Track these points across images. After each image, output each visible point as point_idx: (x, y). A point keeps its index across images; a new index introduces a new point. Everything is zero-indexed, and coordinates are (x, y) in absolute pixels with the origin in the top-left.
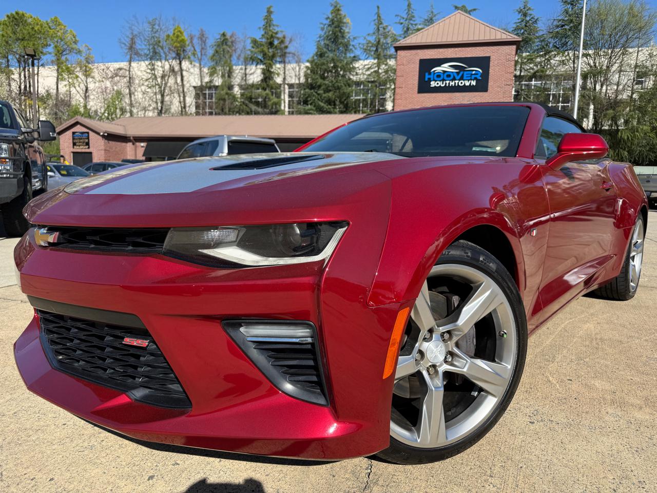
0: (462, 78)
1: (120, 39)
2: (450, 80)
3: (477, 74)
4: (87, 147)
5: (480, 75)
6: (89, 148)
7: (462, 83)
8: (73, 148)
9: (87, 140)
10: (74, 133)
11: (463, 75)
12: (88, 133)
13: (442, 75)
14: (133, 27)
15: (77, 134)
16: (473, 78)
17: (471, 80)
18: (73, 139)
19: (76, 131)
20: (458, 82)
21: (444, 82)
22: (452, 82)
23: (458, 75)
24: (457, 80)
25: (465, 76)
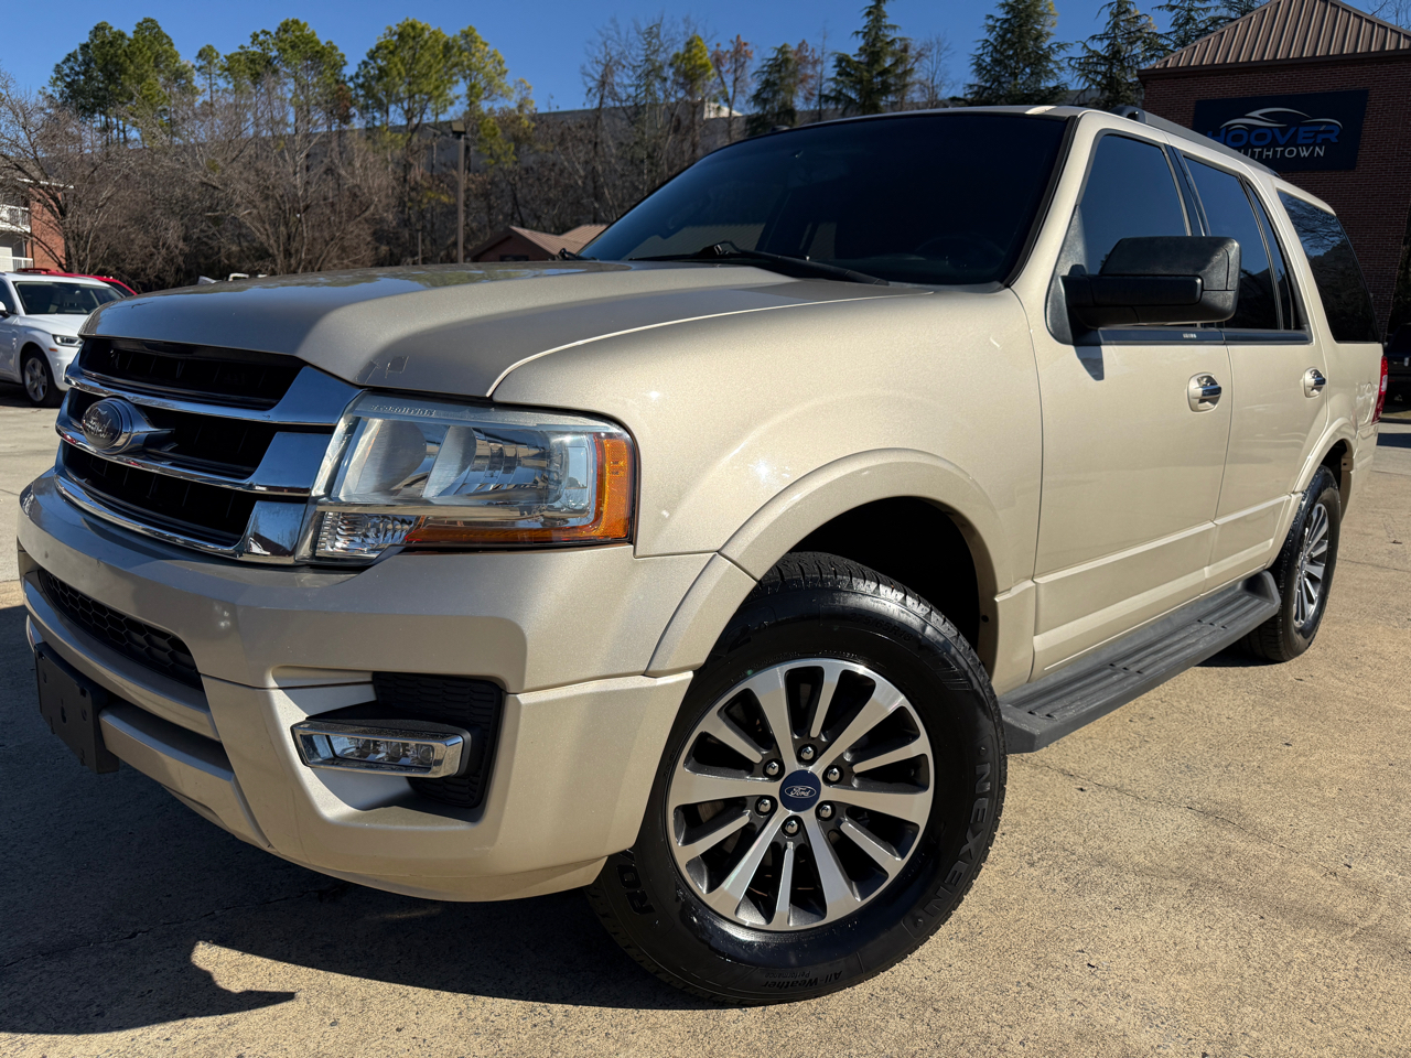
0: (1293, 142)
1: (583, 67)
2: (1263, 147)
3: (1331, 132)
7: (1291, 152)
11: (1295, 134)
13: (1246, 134)
14: (609, 42)
16: (1319, 141)
17: (1314, 144)
20: (1282, 149)
21: (1249, 151)
22: (1269, 150)
23: (1283, 135)
24: (1281, 146)
25: (1301, 135)
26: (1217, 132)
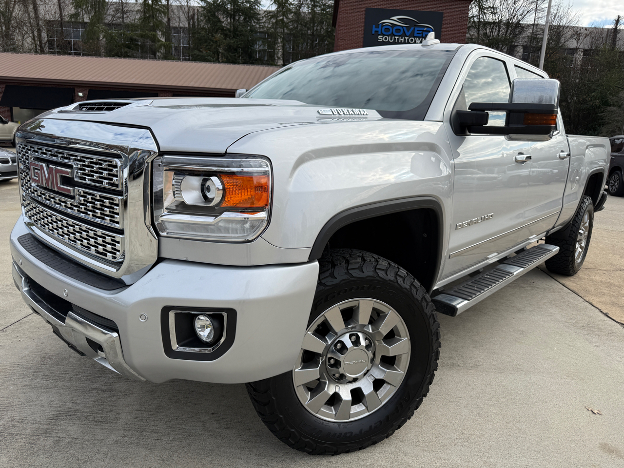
0: (412, 35)
2: (399, 36)
3: (428, 31)
7: (412, 40)
11: (413, 31)
13: (391, 28)
17: (422, 37)
20: (408, 38)
21: (393, 37)
22: (402, 38)
23: (408, 31)
24: (407, 36)
25: (416, 32)
26: (377, 26)
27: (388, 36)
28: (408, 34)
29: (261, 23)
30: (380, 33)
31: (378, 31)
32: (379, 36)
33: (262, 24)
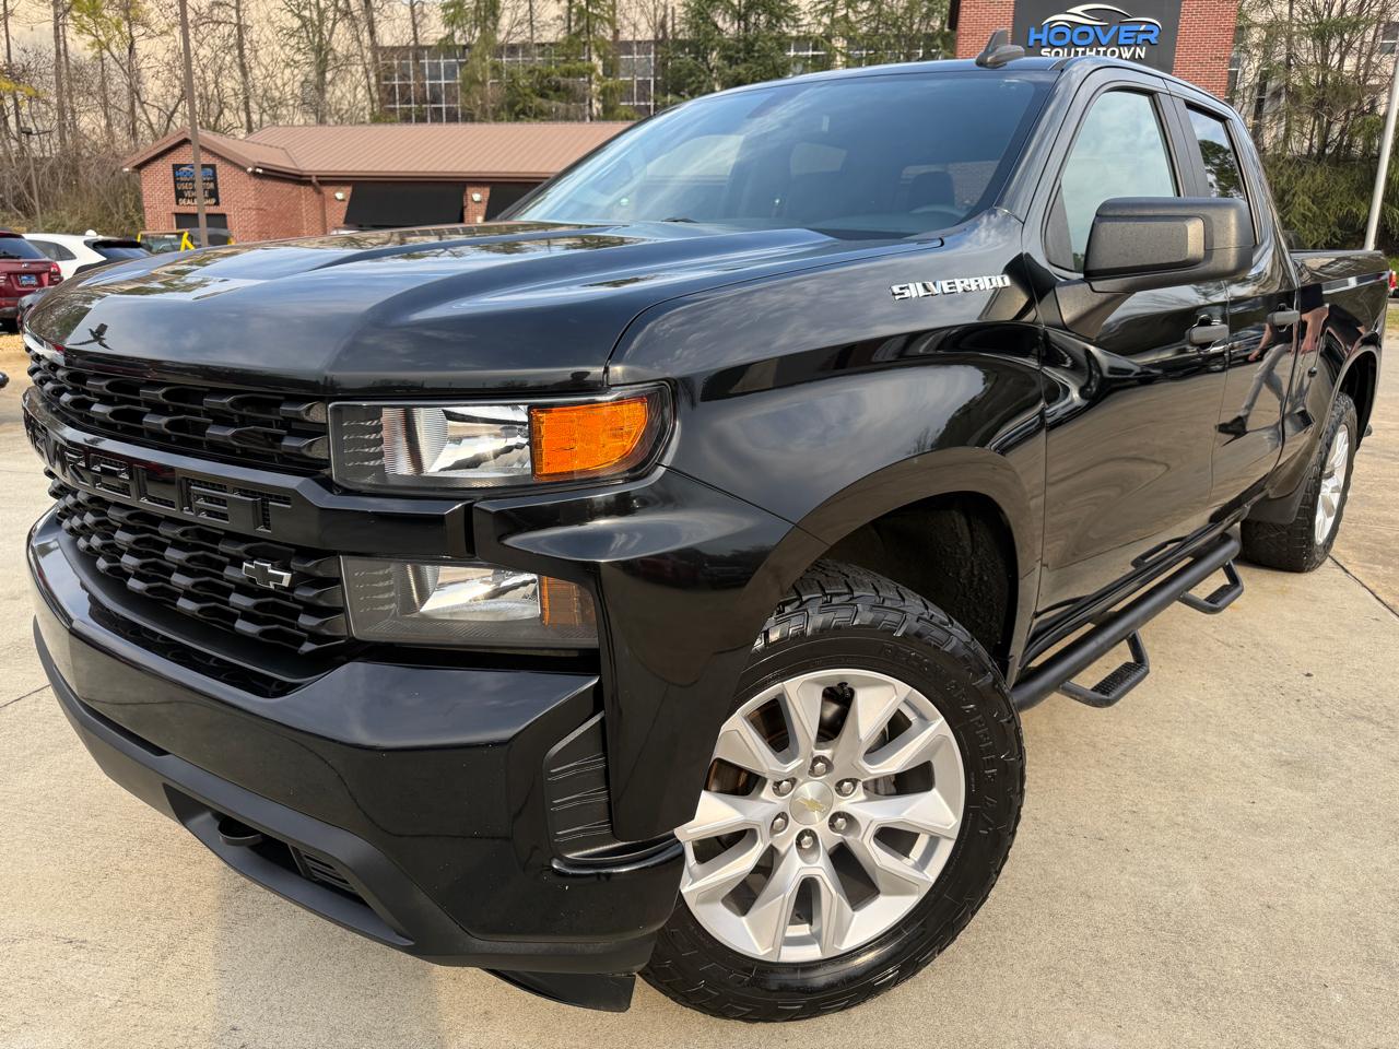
0: (1114, 42)
2: (1085, 46)
3: (1151, 31)
4: (214, 201)
5: (1156, 32)
6: (217, 204)
7: (1113, 53)
8: (178, 204)
9: (212, 186)
10: (176, 167)
11: (1117, 34)
12: (213, 167)
13: (1068, 32)
15: (185, 169)
16: (1140, 41)
17: (1135, 45)
18: (176, 182)
19: (181, 162)
20: (1105, 49)
21: (1073, 50)
22: (1091, 51)
23: (1105, 34)
24: (1103, 46)
25: (1122, 35)
26: (1040, 30)
27: (1062, 47)
28: (1104, 41)
29: (802, 26)
30: (1044, 43)
31: (1040, 40)
32: (1043, 50)
33: (804, 29)
